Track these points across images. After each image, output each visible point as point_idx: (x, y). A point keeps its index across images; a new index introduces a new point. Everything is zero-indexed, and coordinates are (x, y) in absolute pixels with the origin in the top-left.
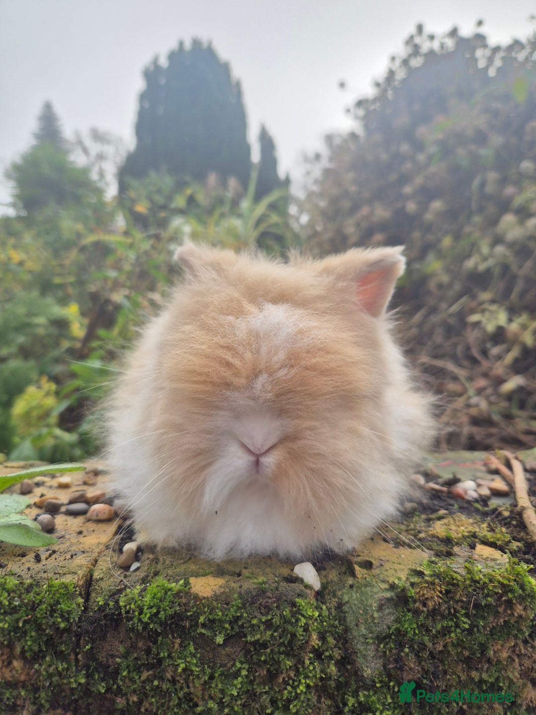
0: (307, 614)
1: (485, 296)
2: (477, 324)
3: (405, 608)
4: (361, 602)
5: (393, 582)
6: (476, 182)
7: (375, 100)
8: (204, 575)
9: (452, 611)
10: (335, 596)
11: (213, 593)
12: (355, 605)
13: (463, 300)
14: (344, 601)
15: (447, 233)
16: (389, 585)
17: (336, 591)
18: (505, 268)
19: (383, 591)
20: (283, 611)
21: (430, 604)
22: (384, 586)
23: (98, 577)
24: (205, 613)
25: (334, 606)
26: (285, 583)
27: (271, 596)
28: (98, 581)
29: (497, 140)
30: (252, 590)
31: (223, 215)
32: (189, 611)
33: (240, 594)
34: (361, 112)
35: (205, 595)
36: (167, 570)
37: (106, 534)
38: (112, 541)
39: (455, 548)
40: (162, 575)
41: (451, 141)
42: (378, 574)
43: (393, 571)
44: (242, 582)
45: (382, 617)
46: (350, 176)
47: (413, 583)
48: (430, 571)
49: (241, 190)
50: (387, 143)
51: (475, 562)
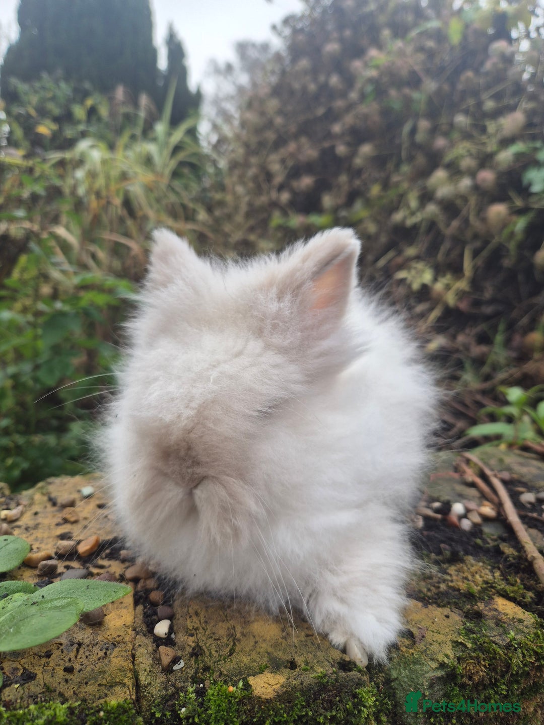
0: (368, 703)
1: (411, 251)
2: (402, 281)
3: (452, 683)
4: (412, 680)
5: (443, 661)
6: (407, 128)
7: (302, 17)
8: (261, 672)
9: (493, 681)
11: (276, 694)
12: (405, 682)
13: (391, 254)
14: (393, 677)
15: (376, 181)
16: (439, 664)
18: (432, 225)
19: (434, 670)
20: (346, 704)
21: (476, 678)
22: (434, 665)
23: (146, 682)
24: (270, 716)
25: (382, 681)
26: (344, 674)
27: (332, 689)
28: (146, 687)
29: (430, 85)
30: (313, 685)
31: (133, 137)
32: (254, 717)
33: (302, 690)
34: (287, 31)
35: (268, 697)
36: (217, 664)
37: (125, 608)
38: (136, 619)
39: (479, 604)
40: (214, 672)
41: (385, 79)
42: (425, 651)
43: (438, 645)
44: (302, 677)
45: (432, 694)
46: (273, 104)
47: (459, 659)
48: (472, 644)
49: (153, 108)
50: (314, 71)
51: (506, 625)
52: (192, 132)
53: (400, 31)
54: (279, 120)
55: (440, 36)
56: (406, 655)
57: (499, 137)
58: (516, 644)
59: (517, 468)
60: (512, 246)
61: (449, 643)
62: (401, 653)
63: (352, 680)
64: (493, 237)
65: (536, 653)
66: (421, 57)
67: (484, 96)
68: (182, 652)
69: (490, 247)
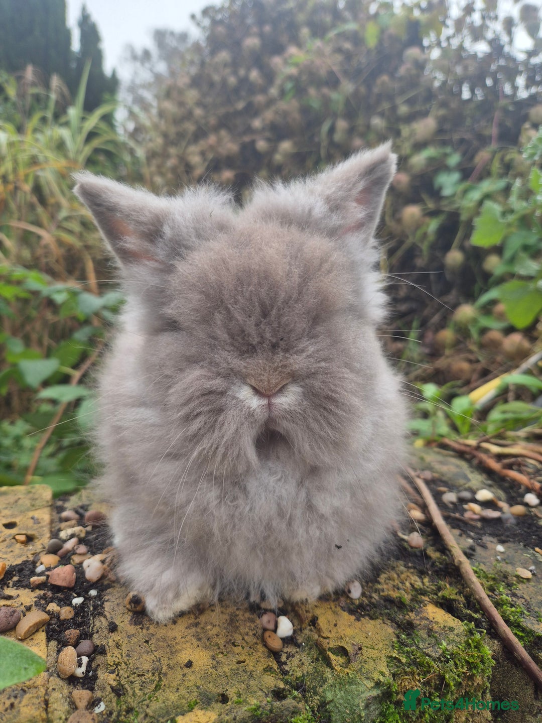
3: (388, 701)
5: (379, 679)
6: (325, 127)
8: (191, 709)
9: (427, 695)
10: (316, 693)
12: (340, 704)
14: (328, 700)
16: (374, 682)
17: (316, 687)
19: (370, 690)
22: (370, 684)
25: (317, 704)
26: (278, 703)
29: (348, 87)
30: (247, 719)
31: (44, 120)
34: (207, 22)
36: (142, 705)
37: (36, 646)
38: (49, 658)
39: (410, 614)
40: (138, 714)
41: (304, 78)
42: (360, 669)
43: (372, 662)
44: (235, 711)
45: (368, 714)
46: (192, 95)
47: (394, 675)
48: (406, 658)
49: (65, 90)
50: (234, 65)
51: (437, 635)
52: (108, 118)
53: (319, 31)
54: (198, 112)
55: (357, 39)
56: (341, 675)
57: (412, 141)
58: (448, 654)
59: (437, 467)
60: (425, 247)
61: (384, 659)
62: (336, 673)
63: (287, 709)
64: (407, 237)
65: (467, 662)
66: (339, 58)
67: (399, 101)
68: (102, 692)
69: (405, 247)
